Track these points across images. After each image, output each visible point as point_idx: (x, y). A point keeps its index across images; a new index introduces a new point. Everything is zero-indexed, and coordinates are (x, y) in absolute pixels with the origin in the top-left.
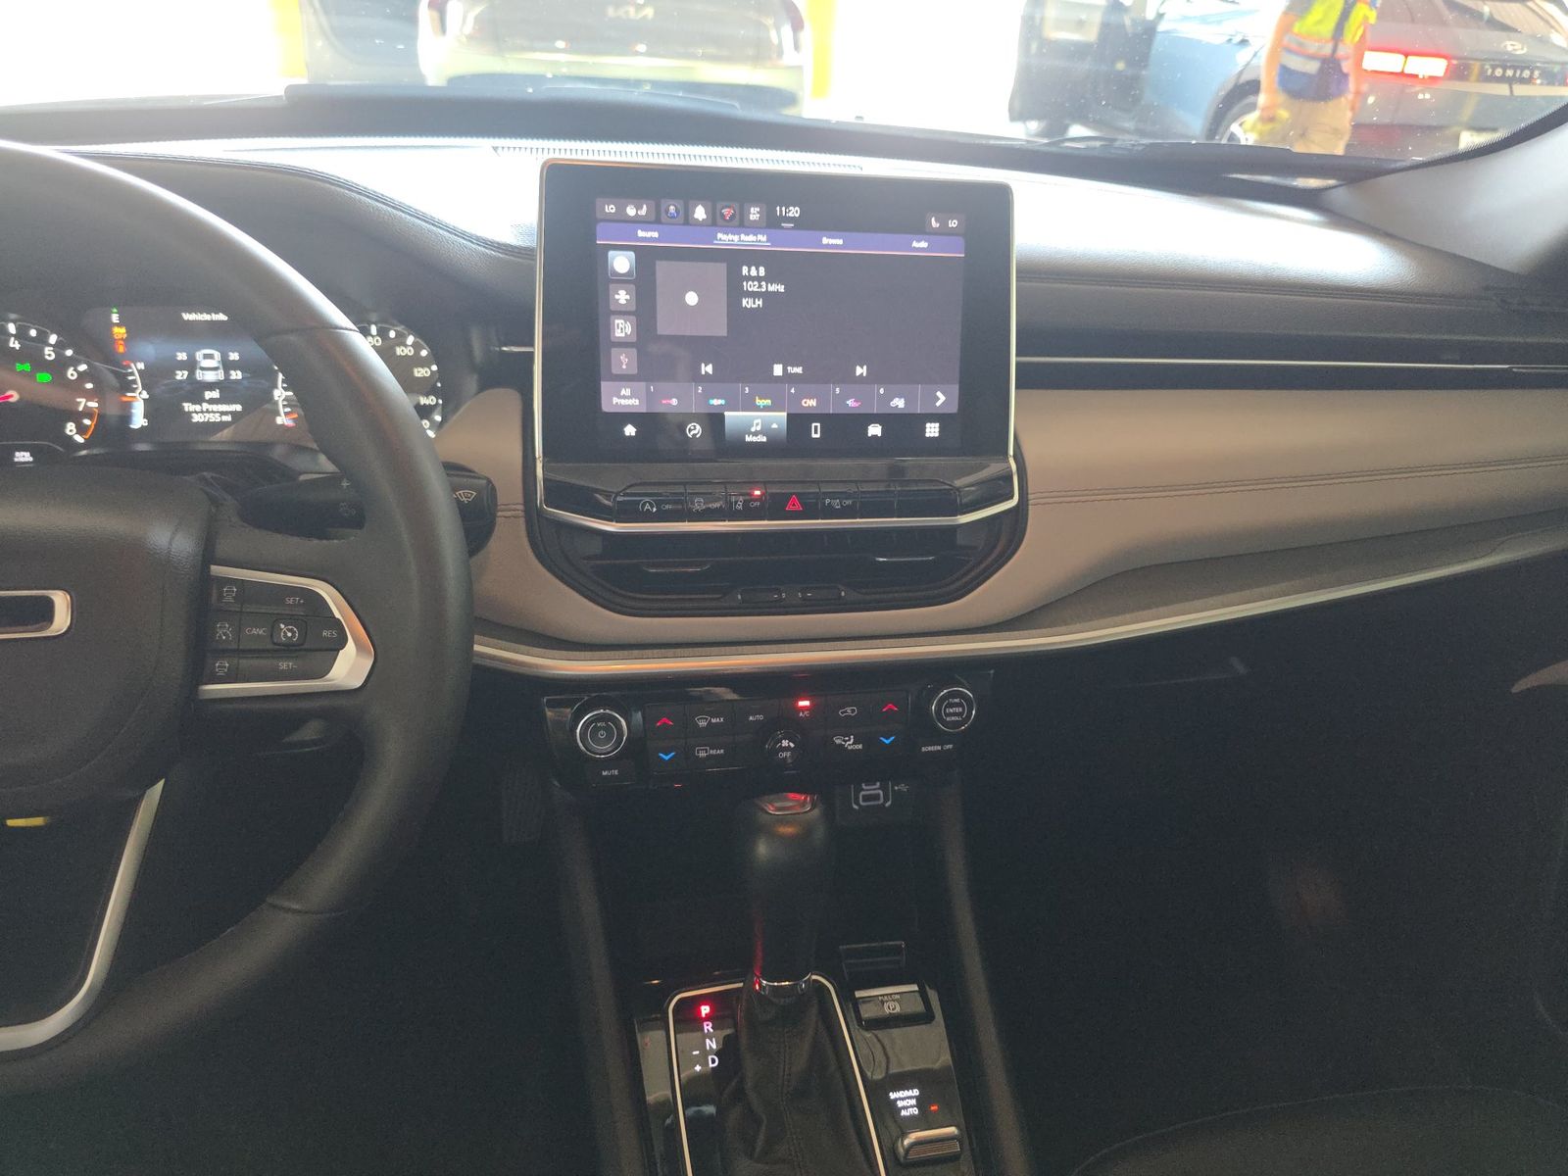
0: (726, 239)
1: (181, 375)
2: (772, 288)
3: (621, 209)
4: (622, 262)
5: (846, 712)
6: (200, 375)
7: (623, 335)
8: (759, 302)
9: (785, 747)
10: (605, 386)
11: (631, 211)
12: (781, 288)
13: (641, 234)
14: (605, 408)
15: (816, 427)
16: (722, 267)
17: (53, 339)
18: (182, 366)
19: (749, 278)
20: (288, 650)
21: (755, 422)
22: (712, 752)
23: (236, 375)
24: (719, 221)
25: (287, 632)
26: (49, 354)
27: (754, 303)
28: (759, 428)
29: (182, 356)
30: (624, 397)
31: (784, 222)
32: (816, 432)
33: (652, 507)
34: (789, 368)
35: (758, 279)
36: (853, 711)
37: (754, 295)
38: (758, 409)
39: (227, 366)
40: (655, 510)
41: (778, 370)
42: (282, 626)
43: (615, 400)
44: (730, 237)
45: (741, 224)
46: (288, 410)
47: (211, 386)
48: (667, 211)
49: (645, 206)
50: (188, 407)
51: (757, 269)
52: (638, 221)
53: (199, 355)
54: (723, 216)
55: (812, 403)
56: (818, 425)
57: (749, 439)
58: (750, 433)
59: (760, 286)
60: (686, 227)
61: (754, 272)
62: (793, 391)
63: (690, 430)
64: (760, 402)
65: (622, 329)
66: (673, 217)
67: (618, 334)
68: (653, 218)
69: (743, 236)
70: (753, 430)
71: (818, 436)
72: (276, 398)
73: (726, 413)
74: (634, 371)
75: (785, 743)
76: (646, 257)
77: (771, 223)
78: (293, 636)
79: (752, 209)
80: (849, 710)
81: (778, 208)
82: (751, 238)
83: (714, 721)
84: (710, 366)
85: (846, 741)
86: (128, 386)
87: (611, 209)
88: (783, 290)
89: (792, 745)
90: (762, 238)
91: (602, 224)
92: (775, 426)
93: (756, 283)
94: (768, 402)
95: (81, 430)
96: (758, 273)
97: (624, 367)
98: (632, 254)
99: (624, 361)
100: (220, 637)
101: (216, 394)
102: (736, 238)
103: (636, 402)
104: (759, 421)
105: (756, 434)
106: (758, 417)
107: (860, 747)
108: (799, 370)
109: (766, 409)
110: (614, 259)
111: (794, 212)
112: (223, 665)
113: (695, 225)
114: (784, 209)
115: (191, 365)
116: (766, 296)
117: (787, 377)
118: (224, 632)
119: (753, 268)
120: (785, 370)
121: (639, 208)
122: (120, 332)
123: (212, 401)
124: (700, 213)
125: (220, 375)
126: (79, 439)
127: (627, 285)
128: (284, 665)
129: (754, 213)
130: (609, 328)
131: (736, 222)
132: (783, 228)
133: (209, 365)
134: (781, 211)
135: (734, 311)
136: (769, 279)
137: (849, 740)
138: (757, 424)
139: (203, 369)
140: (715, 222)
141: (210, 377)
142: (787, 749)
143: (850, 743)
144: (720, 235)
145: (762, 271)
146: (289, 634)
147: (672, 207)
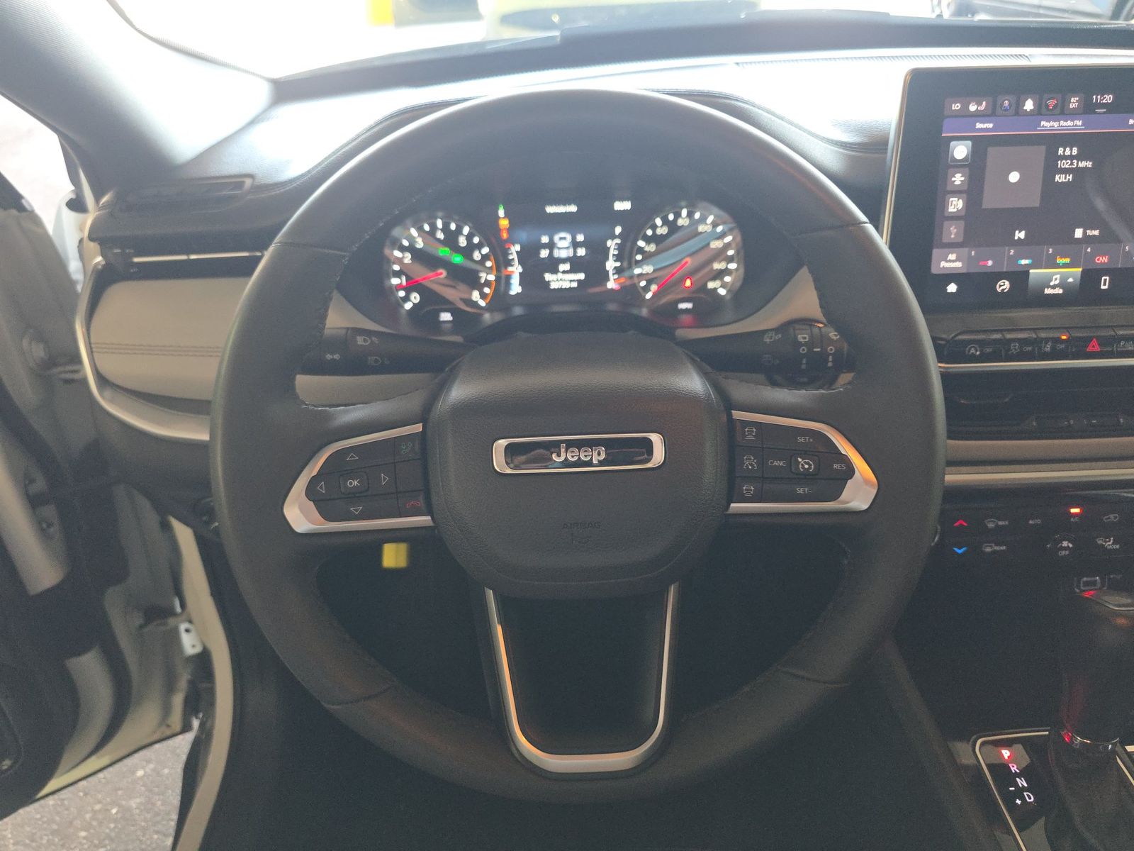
0: (1047, 125)
1: (544, 253)
2: (1082, 164)
3: (965, 106)
4: (960, 151)
5: (1109, 518)
6: (556, 254)
7: (955, 210)
8: (1070, 177)
9: (1065, 547)
10: (936, 253)
11: (973, 108)
12: (1089, 164)
13: (979, 126)
14: (934, 270)
15: (1105, 280)
16: (1042, 149)
17: (466, 230)
18: (545, 246)
19: (1064, 157)
20: (806, 478)
21: (1054, 277)
22: (997, 548)
23: (581, 252)
24: (1044, 110)
25: (804, 464)
26: (463, 242)
27: (1065, 179)
28: (1057, 282)
29: (545, 239)
30: (950, 261)
31: (1098, 109)
32: (1105, 284)
33: (977, 351)
34: (1088, 231)
35: (1071, 157)
36: (1116, 517)
37: (1065, 171)
38: (1058, 266)
39: (575, 245)
40: (978, 353)
41: (1079, 233)
42: (800, 460)
43: (943, 264)
44: (1052, 123)
45: (1063, 113)
46: (616, 276)
47: (564, 261)
48: (1002, 104)
49: (984, 103)
50: (548, 277)
51: (1071, 150)
52: (978, 116)
53: (556, 238)
54: (1047, 106)
55: (1105, 259)
56: (1107, 278)
57: (1047, 291)
58: (1049, 286)
59: (1072, 164)
60: (1016, 117)
61: (1068, 152)
62: (1089, 250)
63: (1000, 286)
64: (1060, 261)
65: (956, 205)
66: (1006, 110)
67: (952, 209)
68: (990, 112)
69: (1062, 123)
70: (1052, 284)
71: (1106, 287)
72: (607, 269)
73: (1031, 271)
74: (960, 240)
75: (1065, 544)
76: (981, 145)
77: (1088, 109)
78: (810, 468)
79: (1072, 99)
80: (1112, 516)
81: (1094, 97)
82: (1069, 123)
83: (1001, 523)
84: (1023, 233)
85: (1106, 542)
86: (509, 263)
87: (956, 107)
88: (1090, 166)
89: (1071, 545)
90: (1079, 123)
91: (948, 119)
92: (1070, 280)
93: (1069, 161)
94: (1067, 260)
95: (483, 296)
96: (1071, 153)
97: (953, 236)
98: (969, 143)
99: (953, 232)
100: (747, 466)
101: (566, 267)
102: (1056, 124)
103: (959, 264)
104: (1058, 276)
105: (1054, 287)
106: (1056, 274)
107: (1118, 546)
108: (1096, 232)
109: (1065, 266)
110: (955, 148)
111: (1109, 98)
112: (748, 489)
113: (1024, 115)
114: (1099, 97)
115: (551, 246)
116: (1076, 172)
117: (1087, 239)
118: (750, 463)
119: (1068, 149)
120: (1085, 233)
121: (979, 104)
122: (504, 223)
123: (564, 272)
124: (1029, 105)
125: (570, 253)
126: (482, 303)
127: (962, 169)
128: (800, 491)
129: (1074, 102)
130: (944, 205)
131: (1058, 111)
132: (1096, 113)
133: (563, 245)
134: (1097, 99)
135: (1048, 184)
136: (1079, 157)
137: (1109, 541)
138: (1056, 279)
139: (559, 248)
140: (1040, 112)
141: (563, 254)
142: (1065, 548)
143: (1110, 544)
144: (1043, 123)
145: (1075, 151)
146: (806, 466)
147: (1006, 102)
